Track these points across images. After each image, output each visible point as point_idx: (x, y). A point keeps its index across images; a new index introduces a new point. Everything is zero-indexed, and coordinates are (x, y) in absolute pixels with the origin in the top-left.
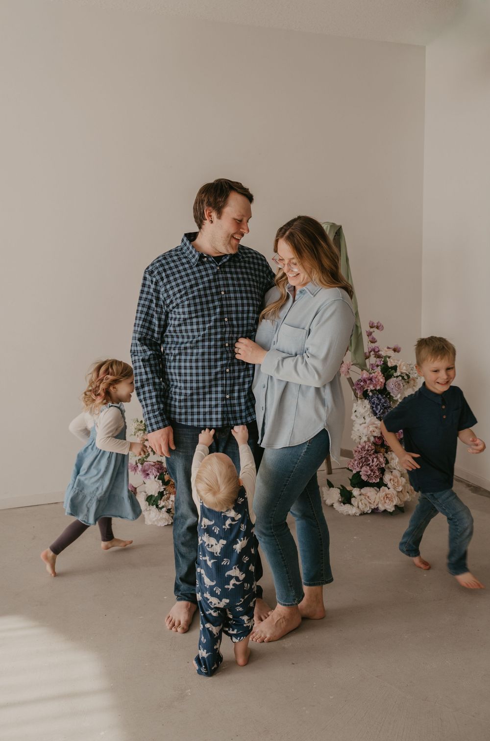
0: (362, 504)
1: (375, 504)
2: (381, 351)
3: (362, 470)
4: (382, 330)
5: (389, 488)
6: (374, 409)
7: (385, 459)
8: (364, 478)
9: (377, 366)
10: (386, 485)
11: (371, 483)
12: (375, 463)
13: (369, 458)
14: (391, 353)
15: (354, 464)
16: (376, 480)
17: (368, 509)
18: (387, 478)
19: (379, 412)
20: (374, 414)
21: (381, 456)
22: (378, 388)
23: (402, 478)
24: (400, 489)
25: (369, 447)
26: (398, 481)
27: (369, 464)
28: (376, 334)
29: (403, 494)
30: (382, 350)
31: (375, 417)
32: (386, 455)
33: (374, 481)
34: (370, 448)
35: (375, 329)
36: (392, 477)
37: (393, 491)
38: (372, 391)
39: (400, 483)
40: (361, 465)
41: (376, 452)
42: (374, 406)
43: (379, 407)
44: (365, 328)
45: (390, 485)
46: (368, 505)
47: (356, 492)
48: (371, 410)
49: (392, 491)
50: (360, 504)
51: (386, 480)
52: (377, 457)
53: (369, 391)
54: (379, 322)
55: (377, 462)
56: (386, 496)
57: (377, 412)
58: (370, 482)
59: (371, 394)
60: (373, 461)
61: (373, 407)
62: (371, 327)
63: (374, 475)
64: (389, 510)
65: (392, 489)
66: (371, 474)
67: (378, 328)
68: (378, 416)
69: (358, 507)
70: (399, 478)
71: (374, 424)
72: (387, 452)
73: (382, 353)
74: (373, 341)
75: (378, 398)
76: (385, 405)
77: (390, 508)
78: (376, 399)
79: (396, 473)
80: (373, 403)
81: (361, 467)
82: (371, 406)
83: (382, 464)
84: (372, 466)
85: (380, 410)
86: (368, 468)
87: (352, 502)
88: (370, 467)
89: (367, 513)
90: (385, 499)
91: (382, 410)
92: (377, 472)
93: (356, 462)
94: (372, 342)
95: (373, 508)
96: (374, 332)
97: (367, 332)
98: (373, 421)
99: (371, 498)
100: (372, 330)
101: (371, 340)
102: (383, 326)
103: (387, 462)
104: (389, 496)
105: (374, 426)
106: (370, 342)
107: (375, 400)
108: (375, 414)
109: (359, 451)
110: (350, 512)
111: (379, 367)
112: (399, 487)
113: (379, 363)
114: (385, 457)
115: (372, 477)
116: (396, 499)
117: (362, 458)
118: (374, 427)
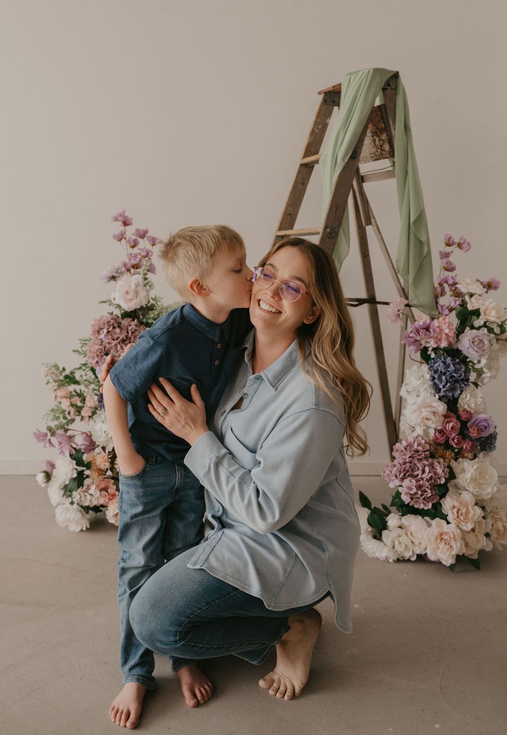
0: (400, 543)
1: (423, 547)
2: (461, 284)
3: (403, 484)
4: (468, 250)
5: (448, 523)
6: (436, 381)
7: (447, 470)
8: (406, 499)
9: (451, 310)
10: (444, 517)
11: (418, 509)
12: (426, 476)
13: (419, 465)
14: (478, 289)
15: (391, 472)
16: (425, 505)
17: (411, 554)
18: (448, 504)
19: (444, 387)
20: (435, 390)
21: (439, 463)
22: (444, 344)
23: (476, 507)
24: (469, 527)
25: (419, 445)
26: (467, 513)
27: (418, 475)
28: (457, 257)
29: (476, 536)
30: (461, 282)
31: (437, 396)
32: (454, 464)
33: (422, 506)
34: (420, 448)
35: (454, 248)
36: (456, 504)
37: (454, 530)
38: (434, 350)
39: (470, 517)
40: (402, 475)
41: (432, 456)
42: (436, 376)
43: (444, 378)
44: (437, 246)
45: (450, 518)
46: (410, 546)
47: (393, 520)
48: (431, 383)
49: (452, 529)
50: (397, 543)
51: (445, 508)
52: (432, 466)
53: (430, 349)
54: (463, 237)
55: (430, 472)
56: (441, 536)
57: (441, 386)
58: (416, 506)
59: (433, 356)
60: (423, 472)
61: (434, 378)
62: (448, 244)
63: (422, 495)
64: (444, 563)
65: (452, 526)
66: (416, 493)
67: (460, 245)
68: (442, 394)
69: (393, 547)
70: (470, 508)
71: (431, 406)
72: (456, 460)
73: (462, 288)
74: (450, 268)
75: (444, 363)
76: (455, 375)
77: (448, 560)
78: (442, 364)
79: (467, 497)
80: (436, 372)
81: (403, 479)
82: (431, 376)
83: (439, 478)
84: (422, 479)
85: (446, 384)
86: (414, 481)
87: (384, 537)
88: (417, 481)
89: (409, 561)
90: (439, 541)
91: (448, 385)
92: (429, 491)
93: (395, 469)
94: (447, 269)
95: (418, 552)
96: (452, 252)
97: (441, 252)
98: (428, 401)
99: (415, 535)
100: (448, 249)
101: (445, 265)
102: (469, 244)
103: (452, 476)
104: (445, 537)
105: (429, 409)
106: (443, 270)
107: (439, 366)
108: (438, 390)
109: (403, 451)
110: (378, 555)
111: (454, 312)
112: (467, 523)
113: (453, 304)
114: (449, 467)
115: (418, 498)
116: (458, 545)
117: (405, 463)
118: (430, 412)
